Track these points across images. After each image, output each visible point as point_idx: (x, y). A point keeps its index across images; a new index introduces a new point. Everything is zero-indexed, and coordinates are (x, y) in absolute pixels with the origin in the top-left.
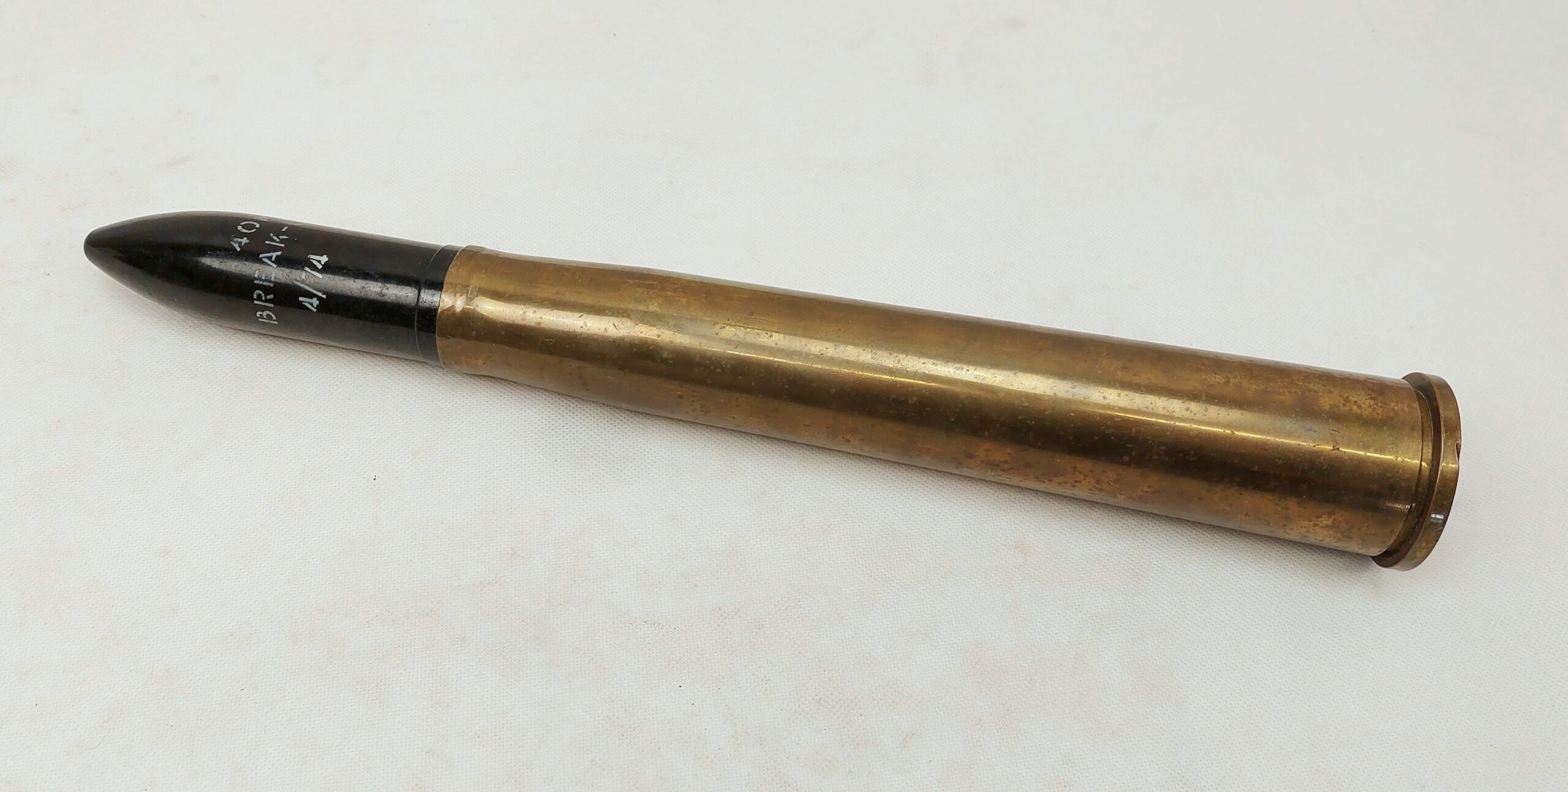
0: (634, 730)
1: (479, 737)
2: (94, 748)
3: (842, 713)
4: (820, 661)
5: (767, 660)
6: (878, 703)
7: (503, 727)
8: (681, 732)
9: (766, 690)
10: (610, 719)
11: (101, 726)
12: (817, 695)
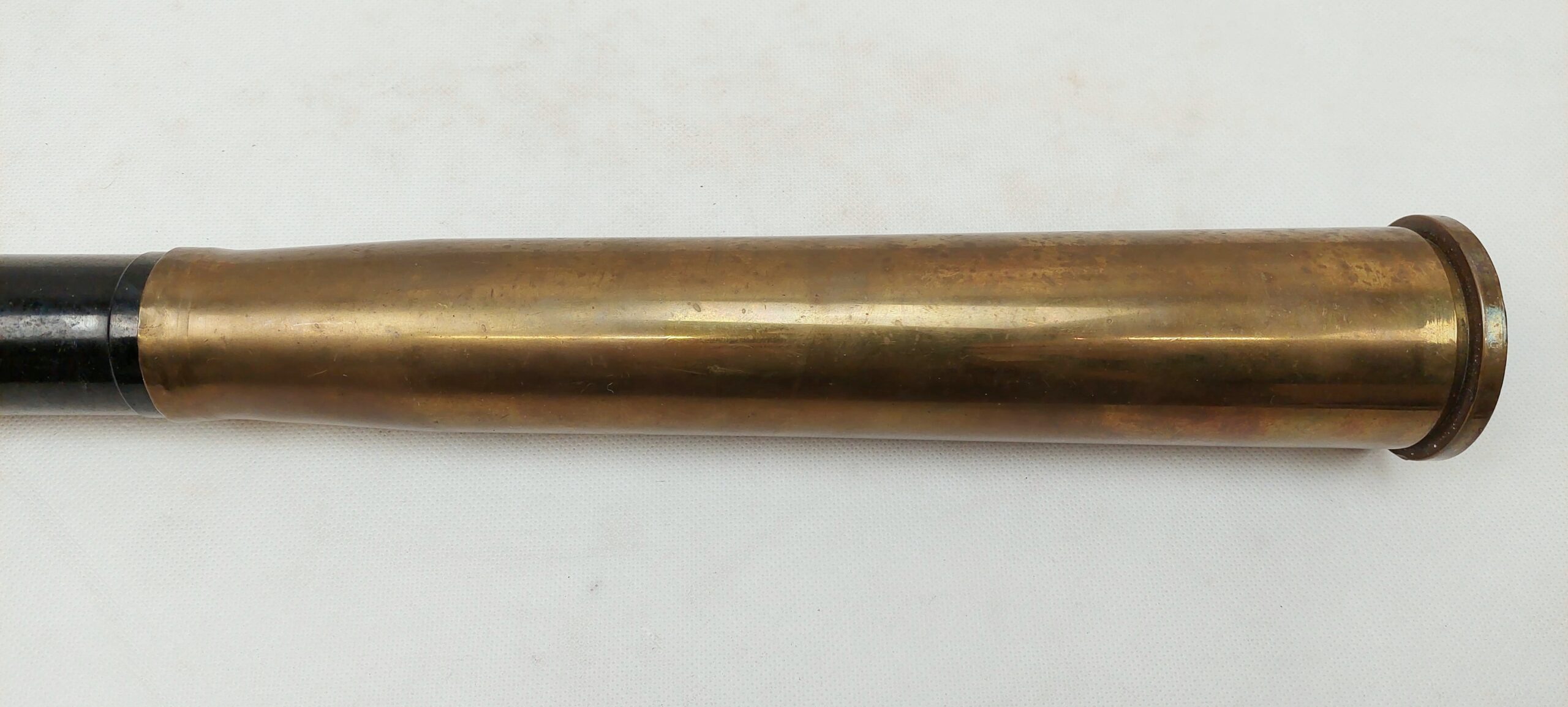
0: (653, 223)
1: (494, 214)
2: (105, 188)
3: (867, 226)
4: (848, 174)
5: (794, 169)
6: (905, 219)
7: (519, 207)
8: (701, 228)
9: (791, 197)
10: (629, 210)
11: (113, 168)
12: (842, 207)
